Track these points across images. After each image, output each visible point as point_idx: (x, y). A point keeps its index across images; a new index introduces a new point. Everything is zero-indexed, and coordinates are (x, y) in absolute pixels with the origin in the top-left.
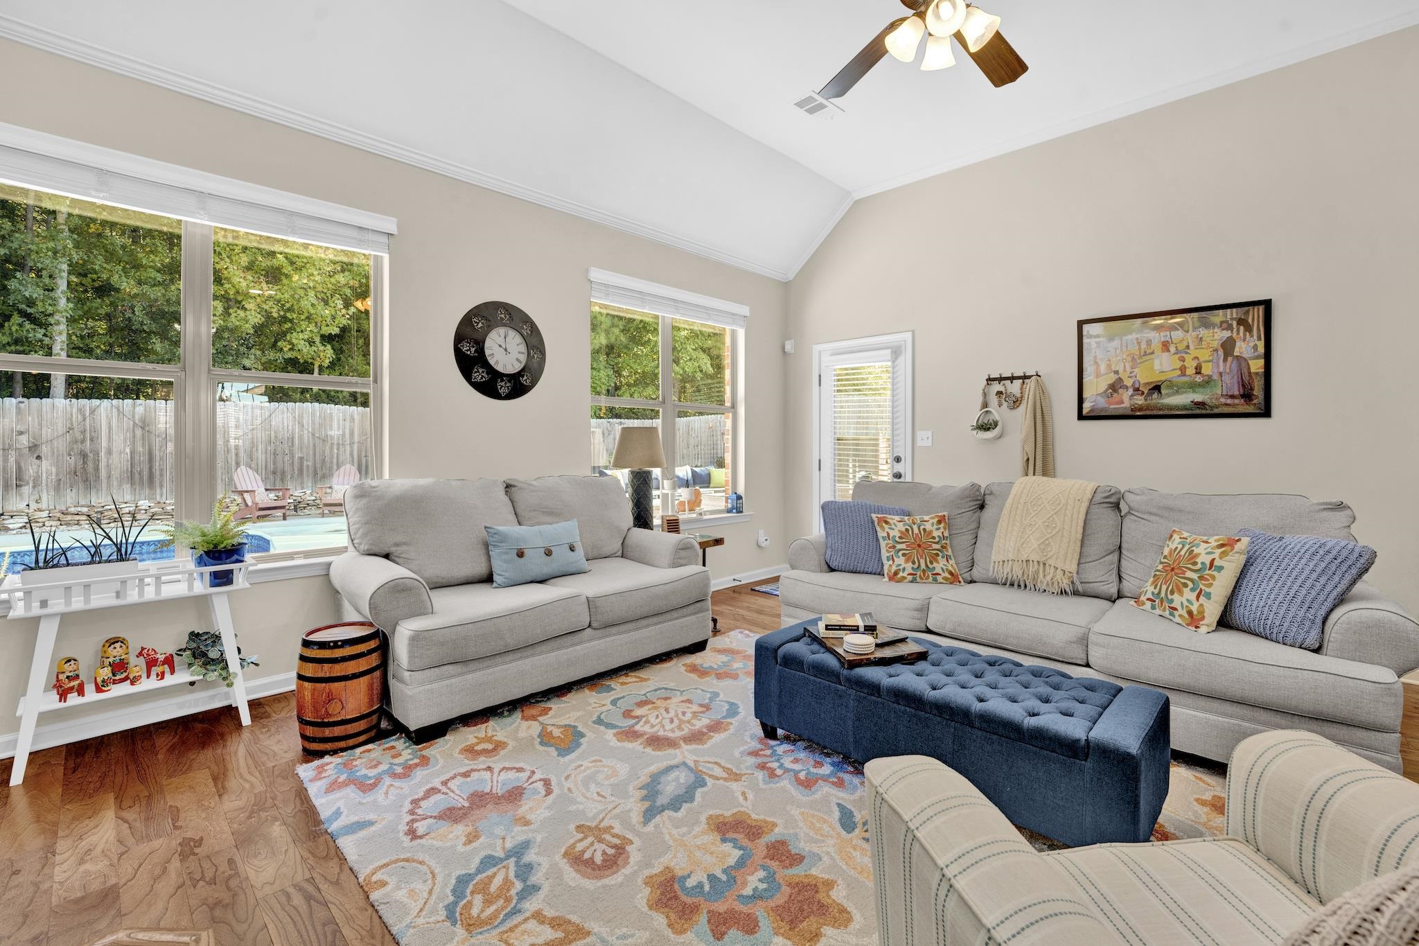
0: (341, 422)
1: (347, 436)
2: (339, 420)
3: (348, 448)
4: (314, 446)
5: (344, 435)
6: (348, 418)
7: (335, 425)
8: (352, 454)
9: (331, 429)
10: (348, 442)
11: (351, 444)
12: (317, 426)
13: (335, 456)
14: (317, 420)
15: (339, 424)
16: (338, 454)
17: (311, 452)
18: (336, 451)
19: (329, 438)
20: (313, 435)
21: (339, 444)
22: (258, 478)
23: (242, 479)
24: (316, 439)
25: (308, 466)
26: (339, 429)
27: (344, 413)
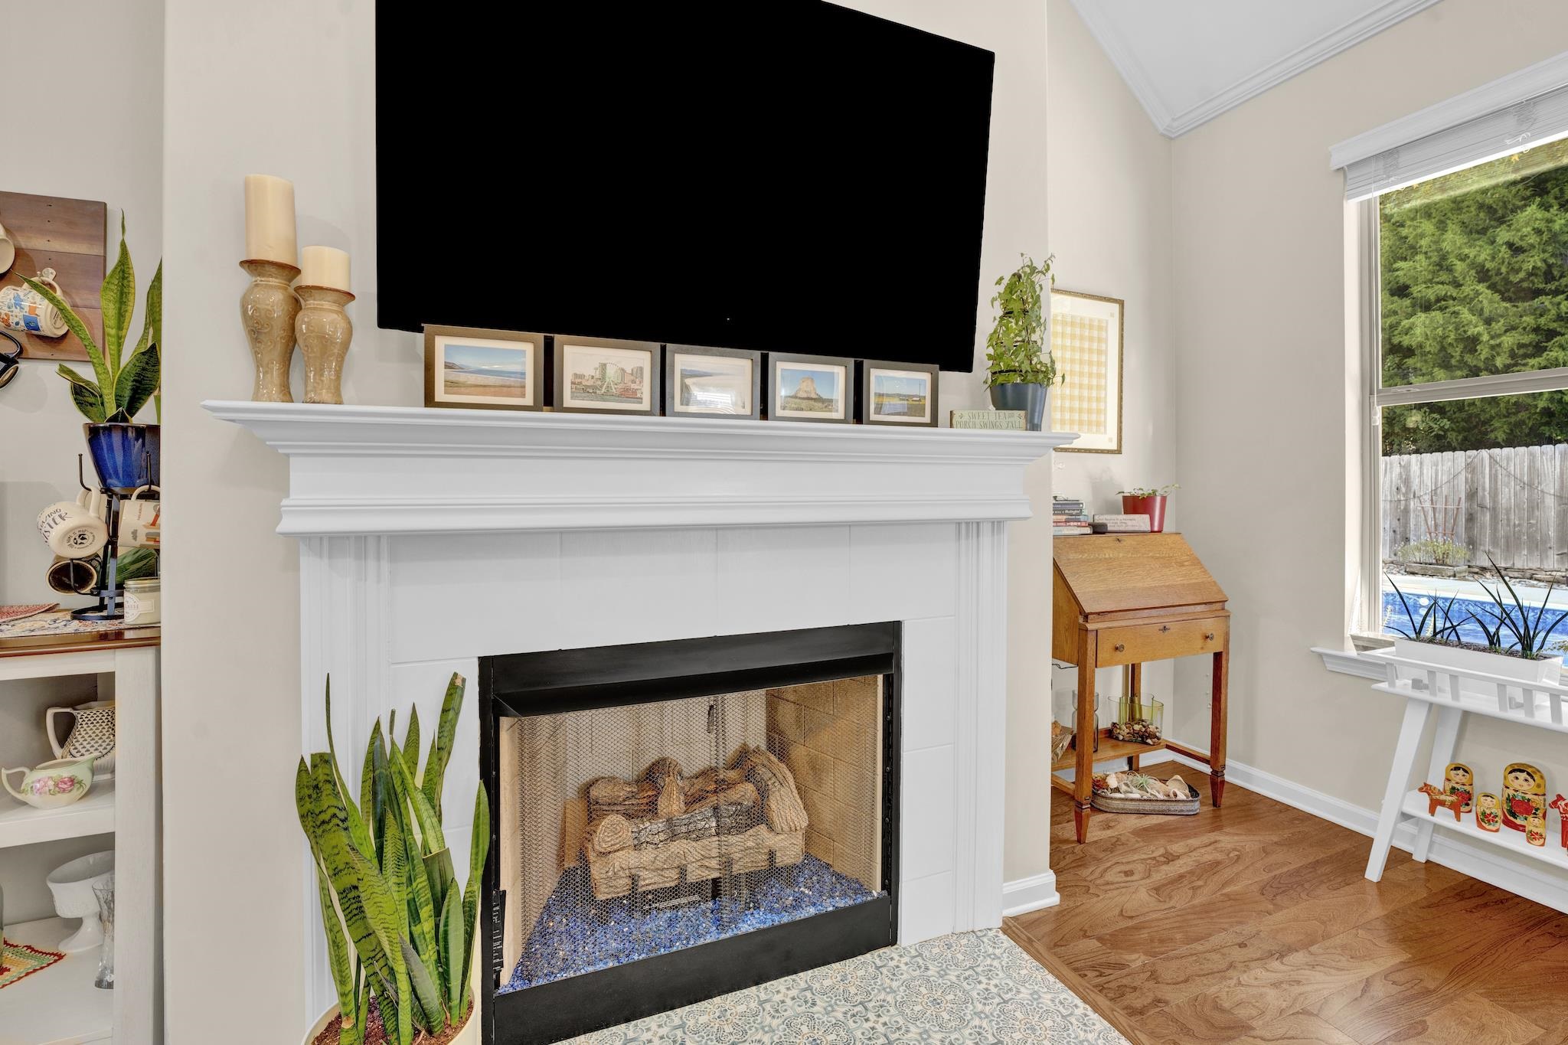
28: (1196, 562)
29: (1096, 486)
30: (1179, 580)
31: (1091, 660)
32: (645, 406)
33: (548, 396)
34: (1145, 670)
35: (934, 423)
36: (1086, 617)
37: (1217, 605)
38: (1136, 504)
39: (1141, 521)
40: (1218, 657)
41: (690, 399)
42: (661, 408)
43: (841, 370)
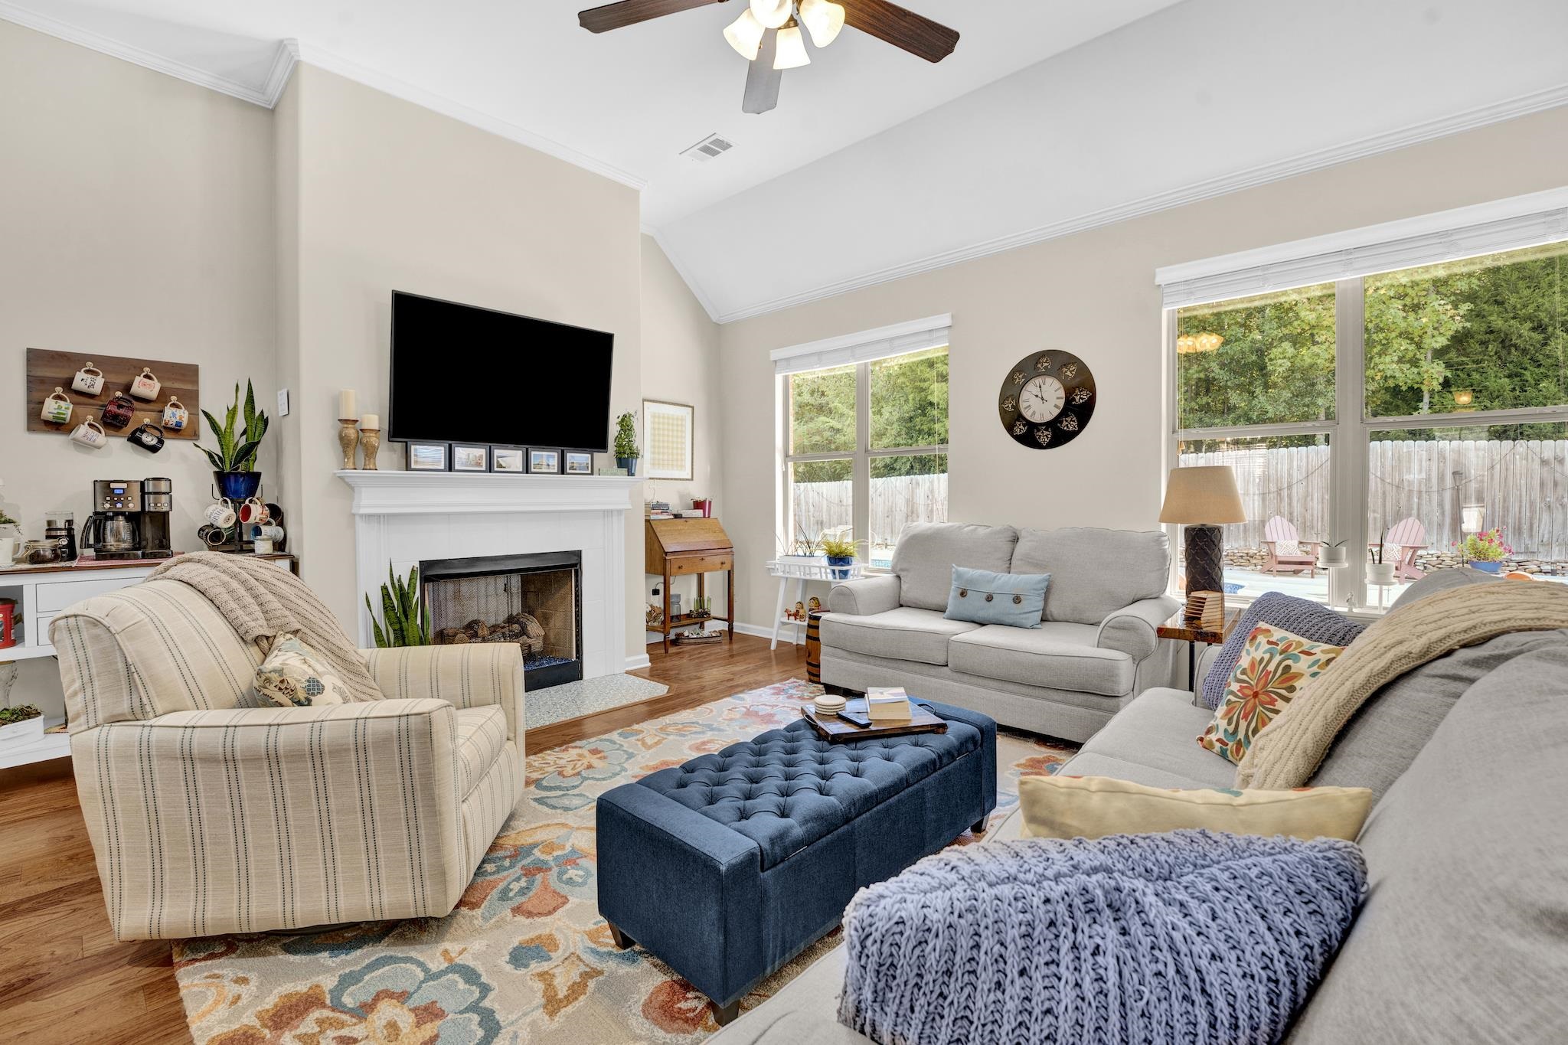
0: (1424, 463)
1: (1434, 481)
2: (1421, 461)
3: (1435, 497)
4: (1384, 493)
5: (1428, 479)
6: (1435, 456)
7: (1415, 467)
8: (1441, 505)
9: (1409, 472)
10: (1435, 488)
11: (1441, 490)
12: (1388, 468)
13: (1415, 507)
14: (1388, 463)
15: (1421, 465)
16: (1419, 504)
17: (1380, 501)
18: (1416, 500)
19: (1406, 484)
20: (1383, 480)
21: (1420, 492)
22: (1293, 529)
23: (1274, 531)
24: (1388, 487)
25: (1375, 519)
26: (1420, 471)
27: (1429, 451)
28: (722, 531)
29: (682, 496)
30: (711, 539)
31: (668, 573)
32: (484, 468)
33: (450, 467)
34: (706, 575)
35: (592, 474)
36: (666, 553)
37: (727, 549)
38: (698, 505)
39: (699, 513)
40: (730, 573)
41: (500, 466)
42: (490, 469)
43: (556, 454)
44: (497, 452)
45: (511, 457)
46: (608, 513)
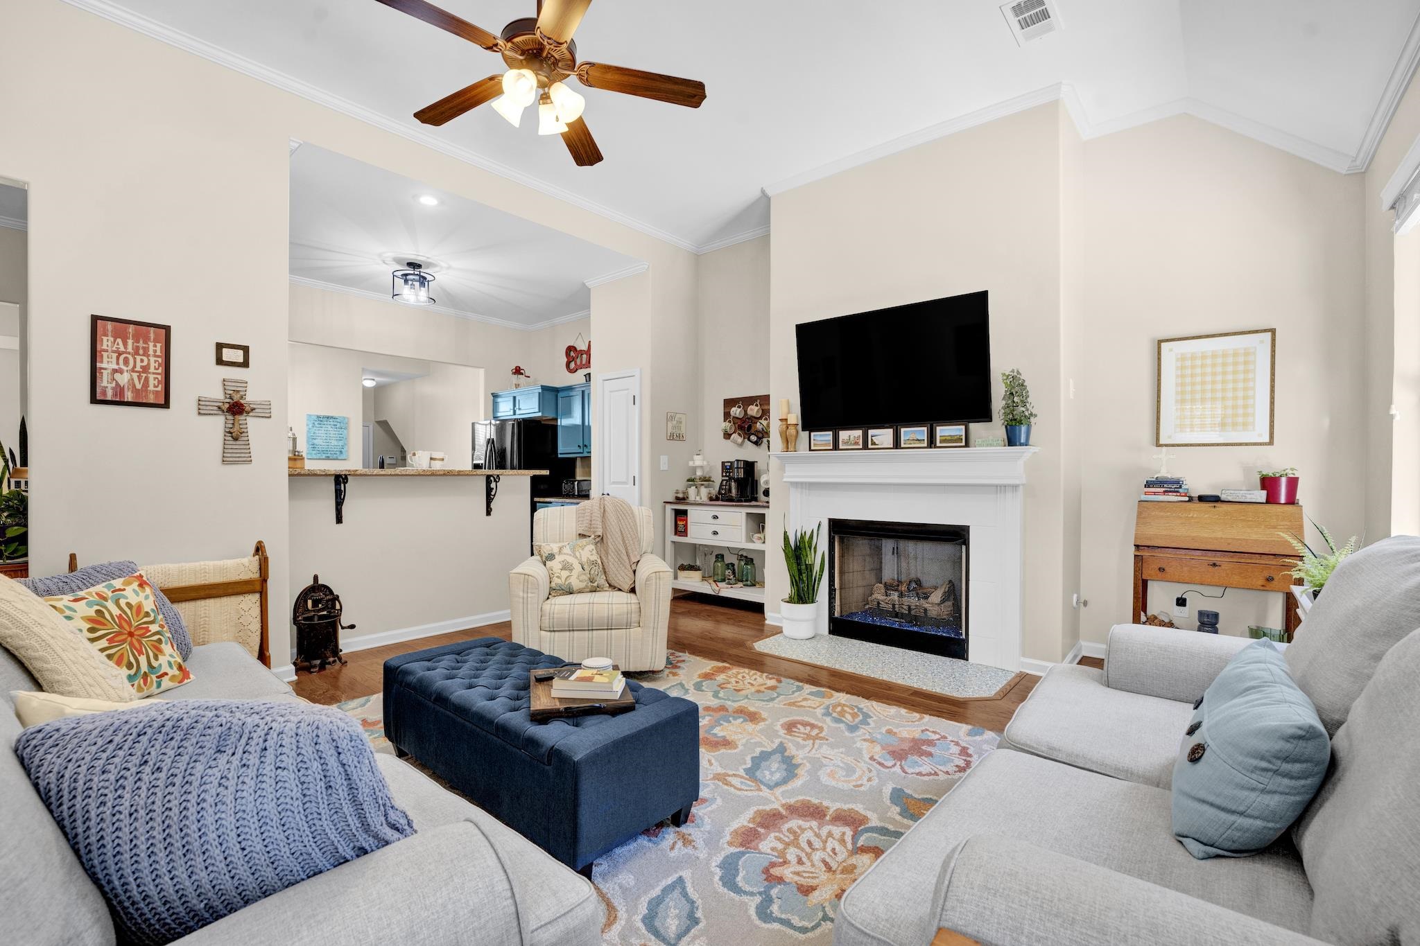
32: (861, 447)
33: (836, 447)
35: (967, 445)
39: (1258, 496)
41: (873, 443)
42: (865, 447)
43: (925, 429)
44: (871, 432)
45: (883, 436)
46: (1000, 489)
